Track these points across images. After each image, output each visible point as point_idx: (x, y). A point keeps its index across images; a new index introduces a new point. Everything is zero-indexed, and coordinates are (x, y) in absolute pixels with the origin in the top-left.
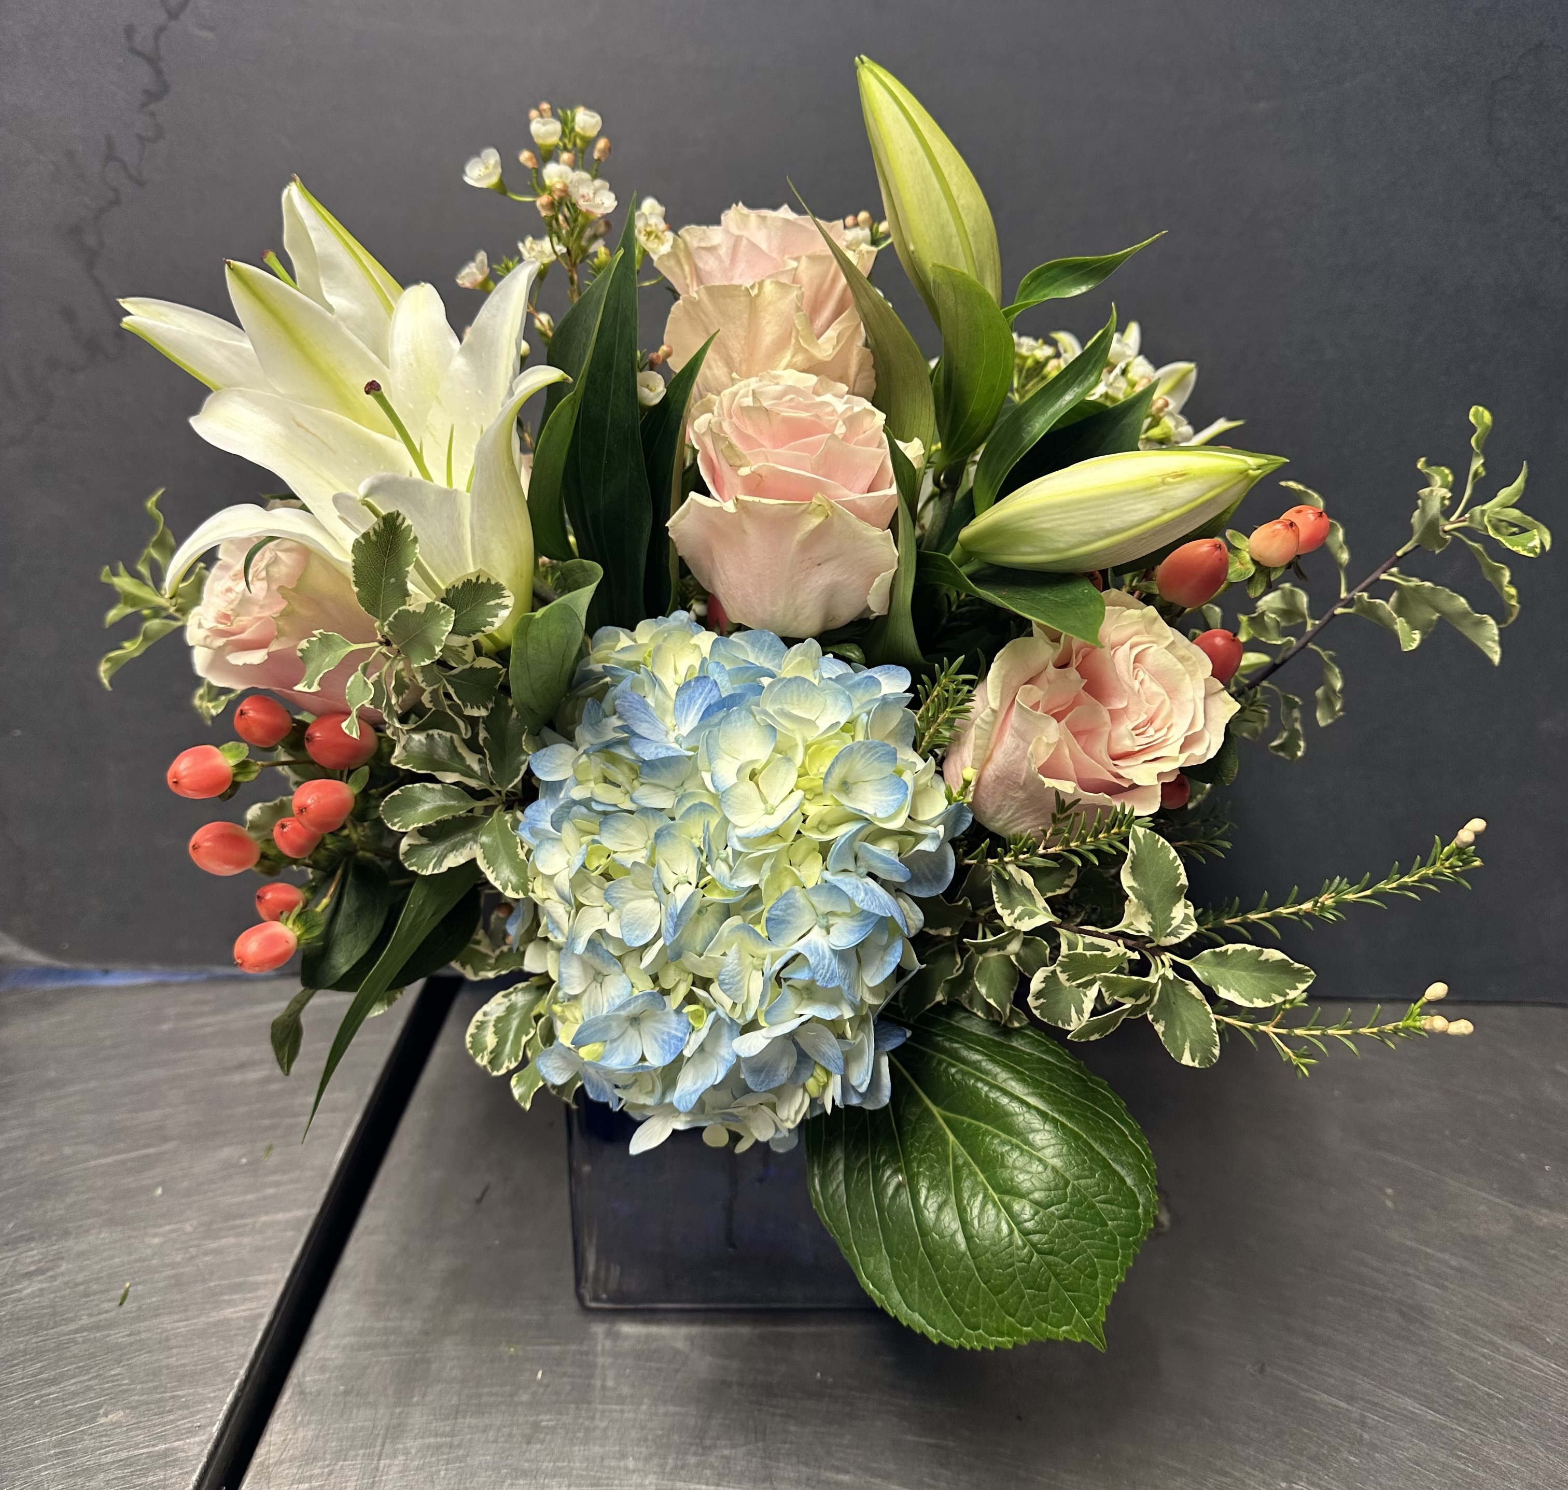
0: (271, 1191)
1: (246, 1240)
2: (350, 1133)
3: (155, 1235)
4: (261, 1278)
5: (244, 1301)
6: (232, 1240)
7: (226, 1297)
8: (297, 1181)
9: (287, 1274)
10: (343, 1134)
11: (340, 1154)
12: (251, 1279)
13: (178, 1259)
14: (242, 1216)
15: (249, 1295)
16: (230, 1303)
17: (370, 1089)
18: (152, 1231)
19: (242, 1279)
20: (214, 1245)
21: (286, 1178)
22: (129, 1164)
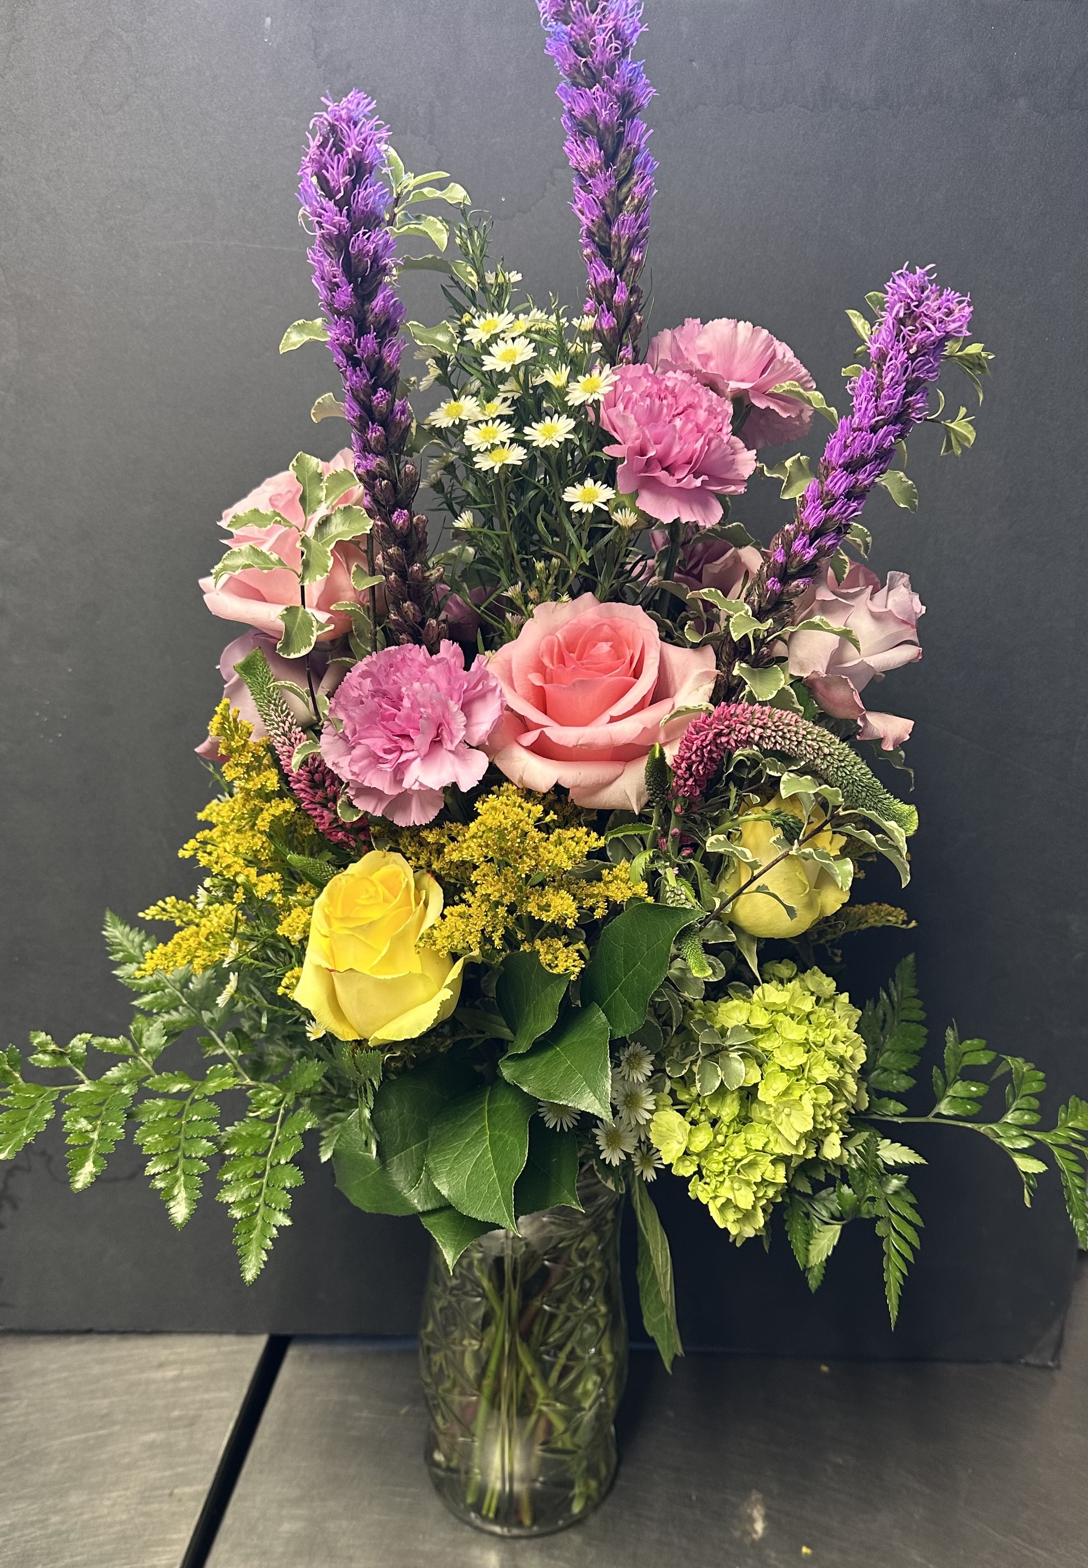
0: (181, 1470)
1: (166, 1507)
2: (231, 1426)
3: (109, 1499)
4: (175, 1536)
5: (164, 1552)
6: (156, 1506)
7: (153, 1549)
8: (197, 1462)
9: (191, 1533)
10: (227, 1426)
11: (225, 1442)
12: (168, 1537)
13: (124, 1517)
14: (163, 1488)
15: (168, 1549)
16: (156, 1553)
17: (245, 1391)
18: (107, 1495)
19: (161, 1536)
20: (146, 1509)
21: (191, 1459)
22: (91, 1442)
